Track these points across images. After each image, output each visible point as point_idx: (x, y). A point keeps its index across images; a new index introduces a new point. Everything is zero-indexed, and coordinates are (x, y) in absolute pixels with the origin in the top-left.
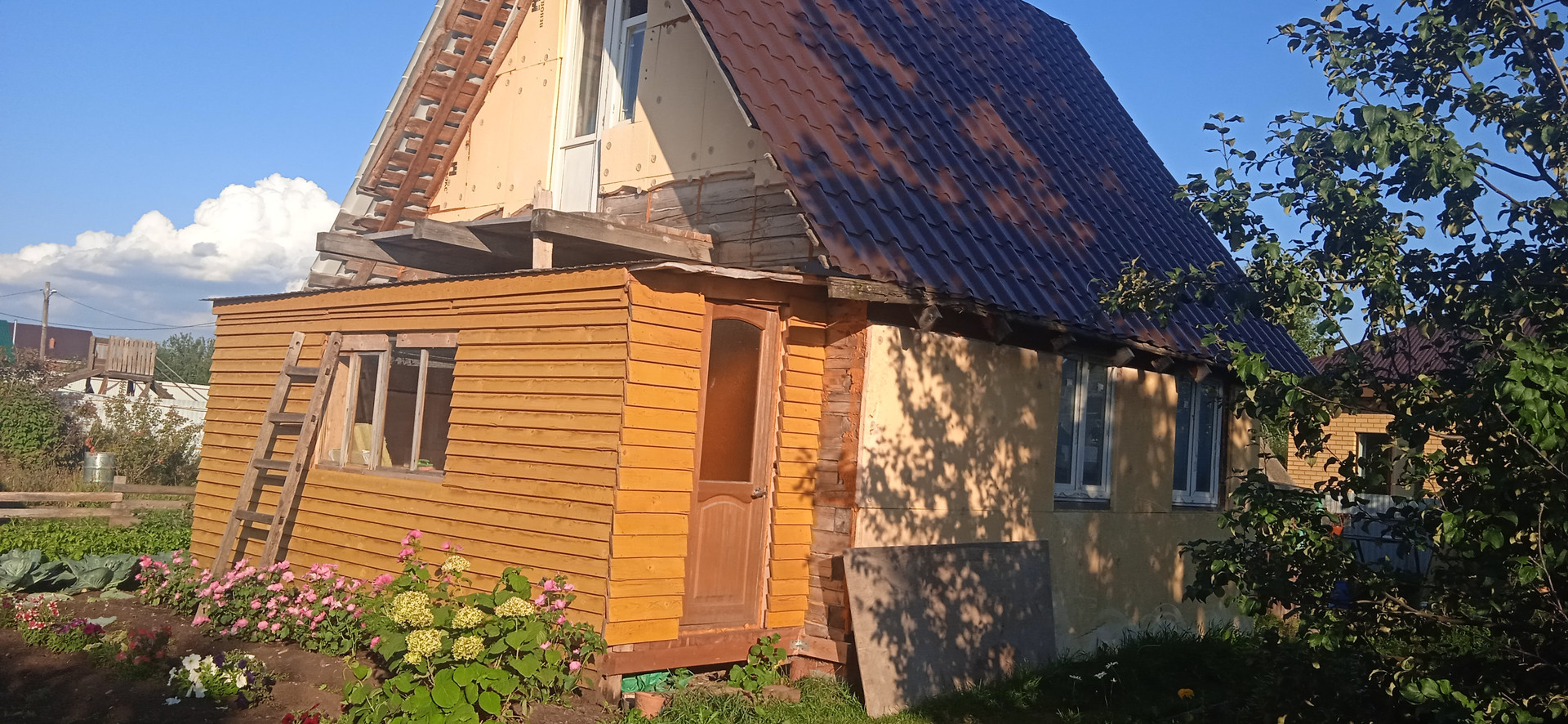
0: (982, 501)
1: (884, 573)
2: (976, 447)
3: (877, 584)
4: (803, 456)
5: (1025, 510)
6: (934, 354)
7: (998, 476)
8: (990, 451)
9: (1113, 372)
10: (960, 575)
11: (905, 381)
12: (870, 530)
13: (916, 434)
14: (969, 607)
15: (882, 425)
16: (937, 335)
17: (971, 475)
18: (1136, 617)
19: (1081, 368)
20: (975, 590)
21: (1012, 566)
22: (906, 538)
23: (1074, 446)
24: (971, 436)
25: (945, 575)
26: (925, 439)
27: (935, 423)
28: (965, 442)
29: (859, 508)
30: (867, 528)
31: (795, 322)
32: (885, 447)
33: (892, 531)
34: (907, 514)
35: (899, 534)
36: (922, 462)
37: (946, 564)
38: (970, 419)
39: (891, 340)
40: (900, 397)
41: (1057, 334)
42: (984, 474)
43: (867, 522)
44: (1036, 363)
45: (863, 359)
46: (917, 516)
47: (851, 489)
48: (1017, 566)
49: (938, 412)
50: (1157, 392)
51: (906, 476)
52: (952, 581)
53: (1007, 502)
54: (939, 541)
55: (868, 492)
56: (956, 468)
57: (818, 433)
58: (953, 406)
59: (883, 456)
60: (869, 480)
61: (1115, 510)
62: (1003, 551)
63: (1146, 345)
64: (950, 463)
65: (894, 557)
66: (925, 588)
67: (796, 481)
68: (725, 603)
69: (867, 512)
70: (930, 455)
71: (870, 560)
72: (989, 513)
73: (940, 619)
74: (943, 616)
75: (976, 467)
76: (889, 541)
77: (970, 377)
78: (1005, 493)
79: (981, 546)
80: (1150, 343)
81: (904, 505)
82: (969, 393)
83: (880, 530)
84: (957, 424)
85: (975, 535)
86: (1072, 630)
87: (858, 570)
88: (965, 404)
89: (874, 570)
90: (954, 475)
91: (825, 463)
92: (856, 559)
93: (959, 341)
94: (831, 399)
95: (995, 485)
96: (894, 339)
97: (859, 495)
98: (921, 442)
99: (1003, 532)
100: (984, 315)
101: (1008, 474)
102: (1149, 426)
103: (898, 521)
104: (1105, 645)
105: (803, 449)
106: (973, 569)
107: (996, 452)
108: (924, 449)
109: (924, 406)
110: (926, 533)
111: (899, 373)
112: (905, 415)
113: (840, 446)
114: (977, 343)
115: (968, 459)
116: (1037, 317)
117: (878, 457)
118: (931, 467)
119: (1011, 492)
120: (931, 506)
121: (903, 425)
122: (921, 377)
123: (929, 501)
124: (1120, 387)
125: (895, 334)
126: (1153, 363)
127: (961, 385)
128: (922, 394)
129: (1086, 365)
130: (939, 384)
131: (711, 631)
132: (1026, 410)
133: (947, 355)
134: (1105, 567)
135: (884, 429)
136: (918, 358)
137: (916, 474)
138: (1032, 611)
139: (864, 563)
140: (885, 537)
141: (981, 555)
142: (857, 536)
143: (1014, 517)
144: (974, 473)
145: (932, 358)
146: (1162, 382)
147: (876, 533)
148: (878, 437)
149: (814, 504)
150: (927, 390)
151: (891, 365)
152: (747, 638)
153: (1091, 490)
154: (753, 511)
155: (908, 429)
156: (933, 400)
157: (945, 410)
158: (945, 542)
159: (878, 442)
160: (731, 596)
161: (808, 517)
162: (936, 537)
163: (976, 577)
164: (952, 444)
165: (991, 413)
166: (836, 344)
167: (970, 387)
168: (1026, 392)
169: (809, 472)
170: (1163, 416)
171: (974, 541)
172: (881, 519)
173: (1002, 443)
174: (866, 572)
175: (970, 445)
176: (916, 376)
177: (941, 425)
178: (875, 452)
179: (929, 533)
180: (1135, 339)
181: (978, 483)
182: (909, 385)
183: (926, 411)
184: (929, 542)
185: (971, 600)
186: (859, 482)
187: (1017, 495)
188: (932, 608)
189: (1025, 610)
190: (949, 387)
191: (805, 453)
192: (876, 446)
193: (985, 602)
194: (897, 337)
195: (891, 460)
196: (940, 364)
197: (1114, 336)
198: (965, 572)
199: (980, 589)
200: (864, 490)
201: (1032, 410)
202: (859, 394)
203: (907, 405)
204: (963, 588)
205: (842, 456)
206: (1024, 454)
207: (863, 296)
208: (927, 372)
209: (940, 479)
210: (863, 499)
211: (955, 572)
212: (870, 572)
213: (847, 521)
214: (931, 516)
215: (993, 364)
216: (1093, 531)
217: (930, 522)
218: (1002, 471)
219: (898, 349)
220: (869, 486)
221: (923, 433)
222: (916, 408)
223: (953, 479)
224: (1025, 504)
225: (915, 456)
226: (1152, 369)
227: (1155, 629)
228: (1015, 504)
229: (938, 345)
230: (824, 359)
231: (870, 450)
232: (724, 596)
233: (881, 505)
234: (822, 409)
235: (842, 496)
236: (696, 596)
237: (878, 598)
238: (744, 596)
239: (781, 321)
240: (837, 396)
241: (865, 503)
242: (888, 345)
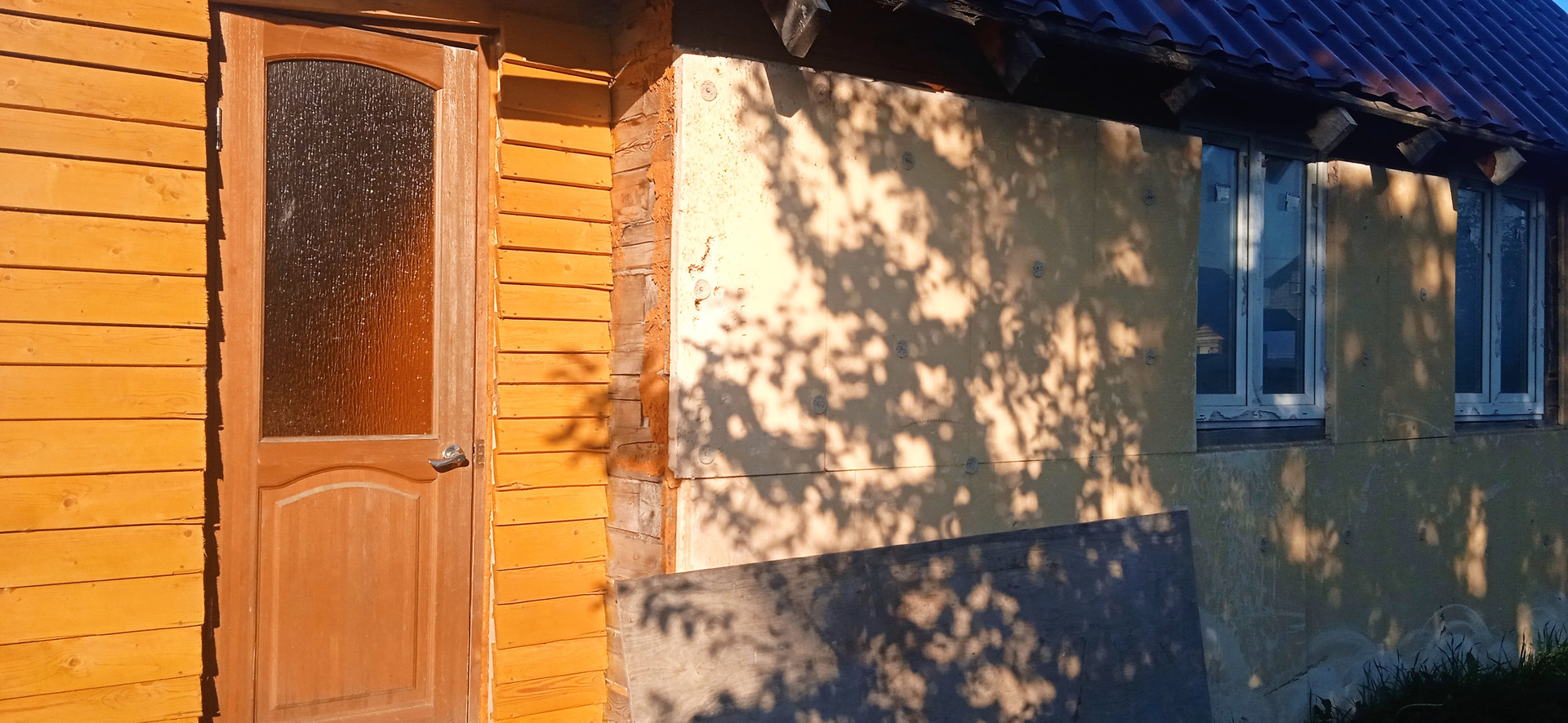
0: (1021, 440)
1: (738, 627)
2: (997, 330)
3: (723, 654)
4: (573, 369)
5: (1131, 452)
6: (873, 126)
7: (1060, 385)
8: (1036, 335)
9: (1321, 169)
10: (964, 603)
11: (794, 185)
12: (714, 529)
13: (834, 303)
14: (989, 673)
15: (734, 289)
16: (879, 85)
17: (990, 388)
18: (1392, 637)
19: (1247, 165)
20: (1007, 633)
21: (1102, 569)
22: (821, 535)
23: (1240, 321)
24: (986, 309)
25: (922, 609)
26: (861, 315)
27: (887, 280)
28: (970, 319)
29: (679, 481)
30: (706, 521)
32: (746, 338)
33: (784, 522)
34: (822, 482)
35: (802, 531)
36: (857, 365)
37: (926, 586)
38: (979, 268)
39: (744, 91)
40: (781, 223)
41: (1174, 75)
42: (1023, 384)
43: (704, 509)
44: (1139, 150)
45: (670, 137)
46: (849, 484)
47: (661, 436)
48: (1116, 569)
49: (893, 254)
50: (1415, 209)
51: (812, 397)
52: (945, 622)
53: (1086, 437)
54: (915, 534)
55: (703, 440)
56: (949, 375)
57: (609, 317)
58: (932, 241)
59: (740, 355)
60: (706, 414)
61: (1335, 439)
62: (1082, 543)
63: (1383, 106)
64: (932, 365)
65: (778, 583)
66: (867, 646)
68: (374, 712)
69: (702, 489)
70: (876, 349)
71: (697, 599)
72: (1045, 464)
73: (908, 711)
74: (916, 704)
75: (1003, 369)
76: (773, 546)
77: (975, 179)
78: (1079, 422)
79: (1024, 537)
80: (1390, 99)
81: (813, 462)
82: (974, 212)
83: (743, 524)
84: (947, 280)
85: (1011, 514)
86: (1255, 682)
87: (663, 626)
88: (965, 237)
89: (711, 623)
90: (945, 389)
91: (623, 382)
92: (658, 603)
93: (938, 100)
94: (625, 239)
95: (1054, 405)
96: (754, 89)
97: (676, 448)
98: (851, 322)
99: (1079, 504)
101: (1084, 382)
102: (1405, 272)
103: (799, 499)
104: (1327, 703)
105: (571, 353)
106: (999, 587)
107: (1055, 338)
108: (861, 337)
109: (852, 242)
110: (877, 520)
111: (774, 169)
112: (799, 260)
113: (643, 342)
114: (987, 105)
115: (981, 356)
116: (1115, 33)
117: (729, 360)
118: (880, 375)
119: (1095, 419)
120: (887, 460)
121: (796, 286)
122: (841, 178)
123: (882, 449)
124: (1335, 198)
125: (757, 75)
126: (1401, 147)
127: (952, 196)
128: (845, 214)
129: (1261, 157)
130: (892, 193)
132: (1123, 246)
133: (910, 129)
134: (1322, 548)
135: (740, 296)
136: (828, 135)
137: (839, 393)
138: (1155, 661)
139: (682, 609)
140: (760, 539)
141: (1026, 556)
142: (680, 543)
143: (1105, 468)
144: (997, 382)
145: (867, 136)
146: (1424, 187)
147: (734, 532)
148: (724, 314)
149: (609, 472)
150: (859, 206)
151: (747, 149)
153: (1286, 402)
154: (443, 500)
155: (810, 294)
156: (877, 228)
157: (912, 250)
158: (931, 535)
159: (727, 328)
160: (390, 692)
161: (594, 501)
162: (906, 525)
163: (1008, 605)
164: (938, 324)
165: (1036, 254)
166: (629, 115)
167: (975, 201)
168: (1120, 212)
169: (591, 401)
170: (1432, 254)
171: (1008, 527)
172: (745, 497)
173: (1066, 316)
174: (689, 630)
175: (984, 324)
176: (827, 176)
177: (902, 284)
178: (716, 350)
179: (887, 518)
180: (1356, 90)
181: (1006, 403)
182: (806, 196)
183: (859, 253)
184: (887, 539)
185: (994, 656)
186: (675, 416)
187: (1111, 422)
188: (886, 691)
189: (1137, 661)
190: (920, 198)
191: (579, 361)
192: (721, 338)
193: (1034, 657)
194: (762, 85)
195: (766, 365)
196: (890, 147)
197: (1308, 81)
198: (979, 597)
199: (1020, 629)
200: (690, 437)
201: (1137, 247)
202: (667, 220)
203: (804, 242)
204: (974, 631)
205: (648, 360)
206: (1124, 338)
208: (855, 168)
209: (907, 400)
210: (686, 456)
211: (953, 598)
212: (700, 627)
213: (658, 510)
214: (890, 481)
215: (1033, 149)
216: (1293, 479)
217: (887, 493)
218: (1070, 377)
219: (763, 112)
220: (707, 426)
221: (856, 301)
222: (830, 248)
223: (944, 399)
224: (1131, 440)
225: (837, 354)
226: (1405, 165)
227: (1431, 658)
228: (1106, 444)
229: (882, 104)
230: (610, 151)
231: (702, 342)
232: (367, 695)
233: (745, 467)
234: (614, 263)
235: (648, 453)
236: (273, 704)
237: (721, 688)
238: (432, 688)
239: (484, 67)
240: (636, 231)
241: (694, 465)
242: (738, 101)
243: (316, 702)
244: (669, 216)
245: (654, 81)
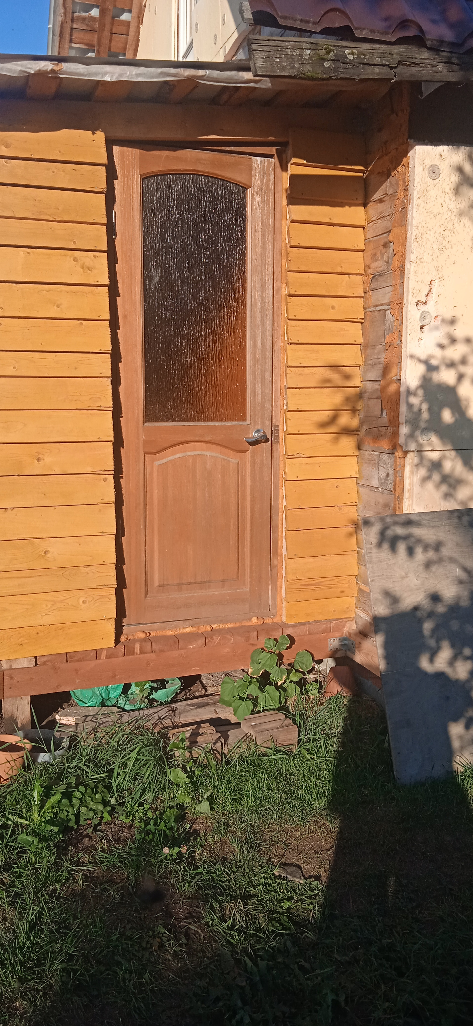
1: (445, 552)
3: (434, 568)
4: (335, 377)
12: (430, 486)
15: (448, 316)
29: (406, 452)
30: (425, 480)
32: (456, 352)
43: (423, 472)
47: (394, 423)
55: (423, 425)
57: (361, 341)
59: (451, 365)
60: (425, 407)
67: (325, 416)
68: (214, 592)
69: (422, 458)
71: (417, 531)
83: (451, 482)
87: (393, 548)
89: (426, 547)
91: (369, 385)
92: (389, 533)
94: (373, 286)
97: (404, 430)
105: (334, 367)
113: (383, 358)
117: (443, 368)
131: (188, 630)
135: (452, 322)
139: (406, 538)
140: (463, 493)
142: (406, 495)
147: (444, 488)
148: (439, 336)
149: (359, 447)
151: (461, 214)
152: (248, 639)
154: (254, 463)
159: (442, 346)
160: (223, 581)
161: (350, 466)
166: (376, 196)
169: (348, 399)
172: (453, 464)
174: (411, 551)
178: (434, 362)
186: (403, 409)
191: (339, 372)
192: (438, 353)
200: (414, 422)
202: (402, 269)
205: (386, 370)
210: (411, 436)
212: (419, 550)
213: (391, 472)
220: (425, 415)
230: (363, 223)
231: (423, 357)
232: (210, 582)
233: (453, 444)
234: (365, 303)
235: (385, 433)
236: (156, 583)
237: (433, 590)
238: (248, 580)
239: (279, 169)
240: (380, 279)
241: (417, 441)
243: (180, 584)
244: (403, 266)
245: (395, 169)
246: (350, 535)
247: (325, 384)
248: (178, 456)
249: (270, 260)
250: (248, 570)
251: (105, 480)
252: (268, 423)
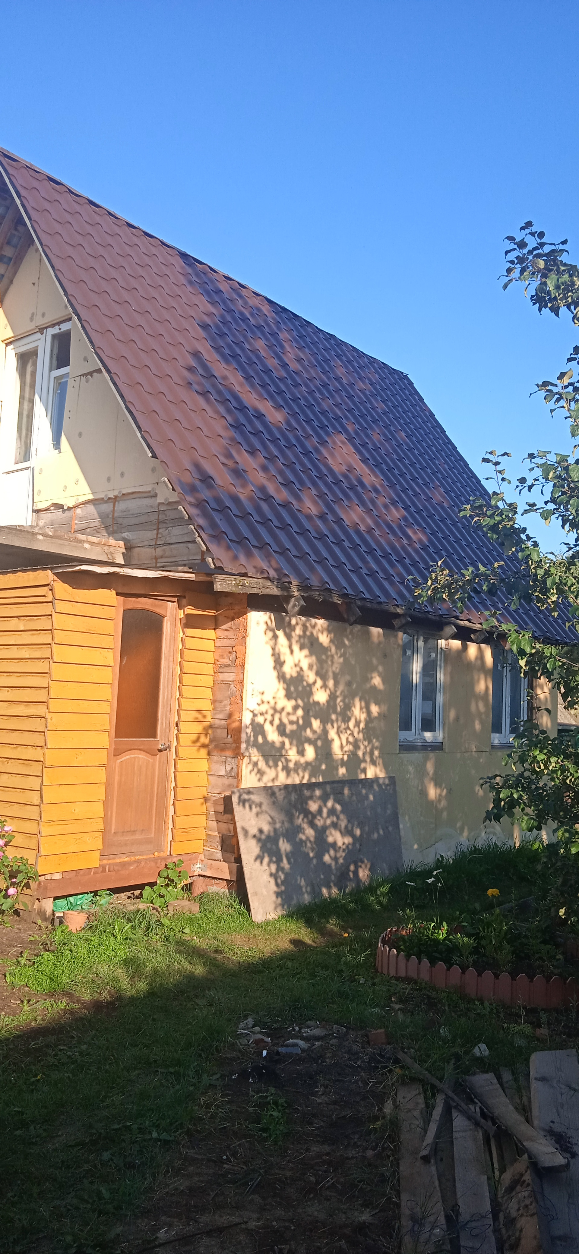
0: (342, 747)
1: (264, 807)
2: (335, 706)
3: (260, 816)
4: (200, 717)
5: (376, 753)
6: (301, 633)
7: (354, 727)
8: (348, 707)
9: (442, 643)
10: (325, 806)
11: (279, 655)
12: (253, 773)
13: (288, 696)
14: (333, 831)
15: (262, 690)
16: (303, 618)
17: (333, 727)
18: (465, 834)
19: (417, 641)
20: (338, 818)
21: (367, 798)
22: (283, 779)
23: (414, 702)
24: (332, 697)
25: (313, 807)
26: (296, 700)
27: (304, 687)
28: (328, 702)
29: (244, 757)
30: (251, 772)
31: (190, 610)
32: (264, 708)
33: (270, 774)
34: (283, 760)
35: (277, 776)
36: (294, 718)
37: (315, 798)
38: (331, 683)
39: (266, 623)
40: (275, 668)
41: (397, 616)
42: (343, 726)
43: (250, 767)
44: (382, 639)
45: (244, 638)
46: (290, 761)
47: (238, 741)
48: (371, 797)
49: (306, 678)
50: (476, 658)
51: (281, 730)
52: (320, 811)
53: (362, 747)
54: (309, 780)
55: (251, 743)
56: (321, 722)
57: (211, 698)
58: (317, 674)
59: (262, 714)
60: (252, 734)
61: (447, 751)
62: (360, 786)
63: (466, 623)
64: (316, 719)
65: (273, 794)
66: (298, 818)
67: (194, 737)
68: (138, 836)
69: (250, 760)
70: (300, 712)
71: (253, 797)
72: (348, 756)
73: (310, 841)
74: (312, 839)
75: (337, 720)
76: (268, 781)
77: (330, 651)
78: (360, 740)
79: (342, 782)
80: (469, 620)
81: (281, 753)
82: (330, 663)
83: (261, 773)
84: (321, 688)
85: (337, 774)
86: (416, 846)
87: (244, 806)
88: (327, 671)
89: (256, 805)
90: (320, 727)
91: (217, 722)
92: (242, 797)
93: (321, 623)
94: (221, 671)
95: (352, 734)
96: (269, 623)
97: (243, 746)
98: (293, 703)
99: (359, 771)
100: (339, 602)
101: (362, 725)
102: (471, 685)
103: (276, 766)
104: (442, 856)
105: (199, 711)
106: (337, 801)
107: (353, 709)
108: (296, 708)
109: (295, 674)
110: (298, 774)
111: (273, 649)
112: (279, 681)
113: (230, 707)
114: (335, 624)
115: (330, 715)
116: (380, 603)
117: (259, 715)
118: (301, 722)
119: (365, 740)
120: (301, 753)
121: (278, 690)
122: (292, 652)
123: (300, 749)
124: (446, 653)
125: (270, 618)
126: (472, 636)
127: (324, 657)
128: (293, 665)
129: (422, 638)
130: (306, 656)
131: (126, 859)
132: (375, 675)
133: (312, 633)
134: (440, 795)
135: (263, 693)
136: (289, 637)
137: (289, 728)
138: (384, 833)
139: (249, 800)
140: (265, 779)
141: (343, 790)
142: (243, 778)
143: (368, 759)
144: (335, 725)
145: (300, 636)
146: (480, 649)
147: (258, 776)
148: (258, 700)
149: (209, 754)
150: (297, 662)
151: (267, 643)
152: (156, 863)
153: (428, 735)
154: (160, 762)
155: (282, 693)
156: (301, 669)
157: (311, 677)
158: (313, 780)
159: (259, 705)
160: (143, 830)
161: (204, 765)
162: (307, 777)
163: (338, 807)
164: (318, 703)
165: (348, 678)
166: (224, 627)
167: (330, 659)
168: (375, 661)
169: (205, 729)
170: (482, 677)
171: (337, 779)
172: (262, 764)
173: (357, 702)
174: (251, 807)
175: (332, 703)
176: (288, 651)
177: (308, 688)
178: (256, 712)
179: (301, 774)
180: (457, 618)
181: (338, 733)
182: (282, 659)
183: (296, 677)
184: (301, 781)
185: (335, 825)
186: (242, 735)
187: (370, 742)
188: (304, 833)
189: (378, 832)
190: (314, 658)
191: (201, 714)
192: (257, 707)
193: (346, 827)
194: (271, 621)
195: (269, 717)
196: (306, 641)
197: (441, 616)
198: (330, 804)
199: (342, 816)
200: (248, 742)
201: (380, 675)
202: (243, 666)
203: (281, 674)
204: (328, 816)
205: (230, 716)
206: (375, 709)
207: (242, 590)
208: (296, 648)
209: (308, 730)
210: (247, 749)
211: (322, 804)
212: (253, 807)
213: (235, 767)
214: (302, 760)
215: (348, 639)
216: (430, 767)
217: (301, 765)
218: (357, 724)
219: (272, 630)
220: (252, 739)
221: (294, 695)
222: (288, 676)
223: (319, 731)
224: (376, 748)
225: (288, 714)
226: (472, 641)
227: (480, 844)
228: (368, 749)
229: (305, 627)
230: (215, 639)
231: (252, 710)
232: (136, 831)
233: (262, 753)
234: (214, 678)
235: (231, 747)
236: (113, 831)
237: (261, 827)
238: (153, 830)
239: (178, 609)
240: (226, 668)
241: (249, 752)
242: (265, 627)
243: (123, 832)
245: (238, 618)
246: (202, 804)
247: (196, 720)
248: (128, 757)
249: (172, 654)
250: (154, 824)
251: (102, 770)
252: (167, 739)
